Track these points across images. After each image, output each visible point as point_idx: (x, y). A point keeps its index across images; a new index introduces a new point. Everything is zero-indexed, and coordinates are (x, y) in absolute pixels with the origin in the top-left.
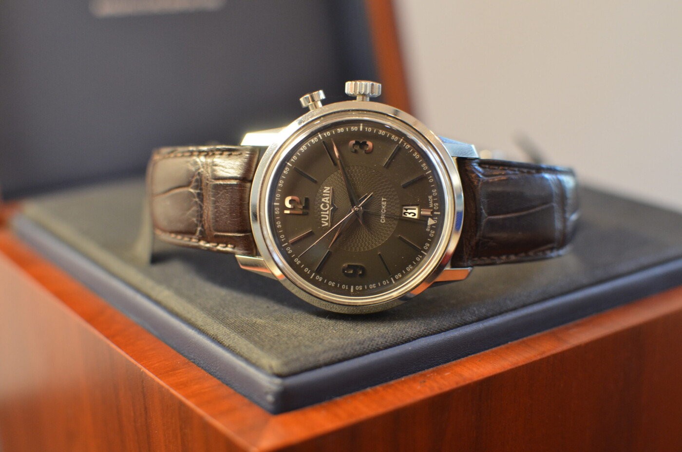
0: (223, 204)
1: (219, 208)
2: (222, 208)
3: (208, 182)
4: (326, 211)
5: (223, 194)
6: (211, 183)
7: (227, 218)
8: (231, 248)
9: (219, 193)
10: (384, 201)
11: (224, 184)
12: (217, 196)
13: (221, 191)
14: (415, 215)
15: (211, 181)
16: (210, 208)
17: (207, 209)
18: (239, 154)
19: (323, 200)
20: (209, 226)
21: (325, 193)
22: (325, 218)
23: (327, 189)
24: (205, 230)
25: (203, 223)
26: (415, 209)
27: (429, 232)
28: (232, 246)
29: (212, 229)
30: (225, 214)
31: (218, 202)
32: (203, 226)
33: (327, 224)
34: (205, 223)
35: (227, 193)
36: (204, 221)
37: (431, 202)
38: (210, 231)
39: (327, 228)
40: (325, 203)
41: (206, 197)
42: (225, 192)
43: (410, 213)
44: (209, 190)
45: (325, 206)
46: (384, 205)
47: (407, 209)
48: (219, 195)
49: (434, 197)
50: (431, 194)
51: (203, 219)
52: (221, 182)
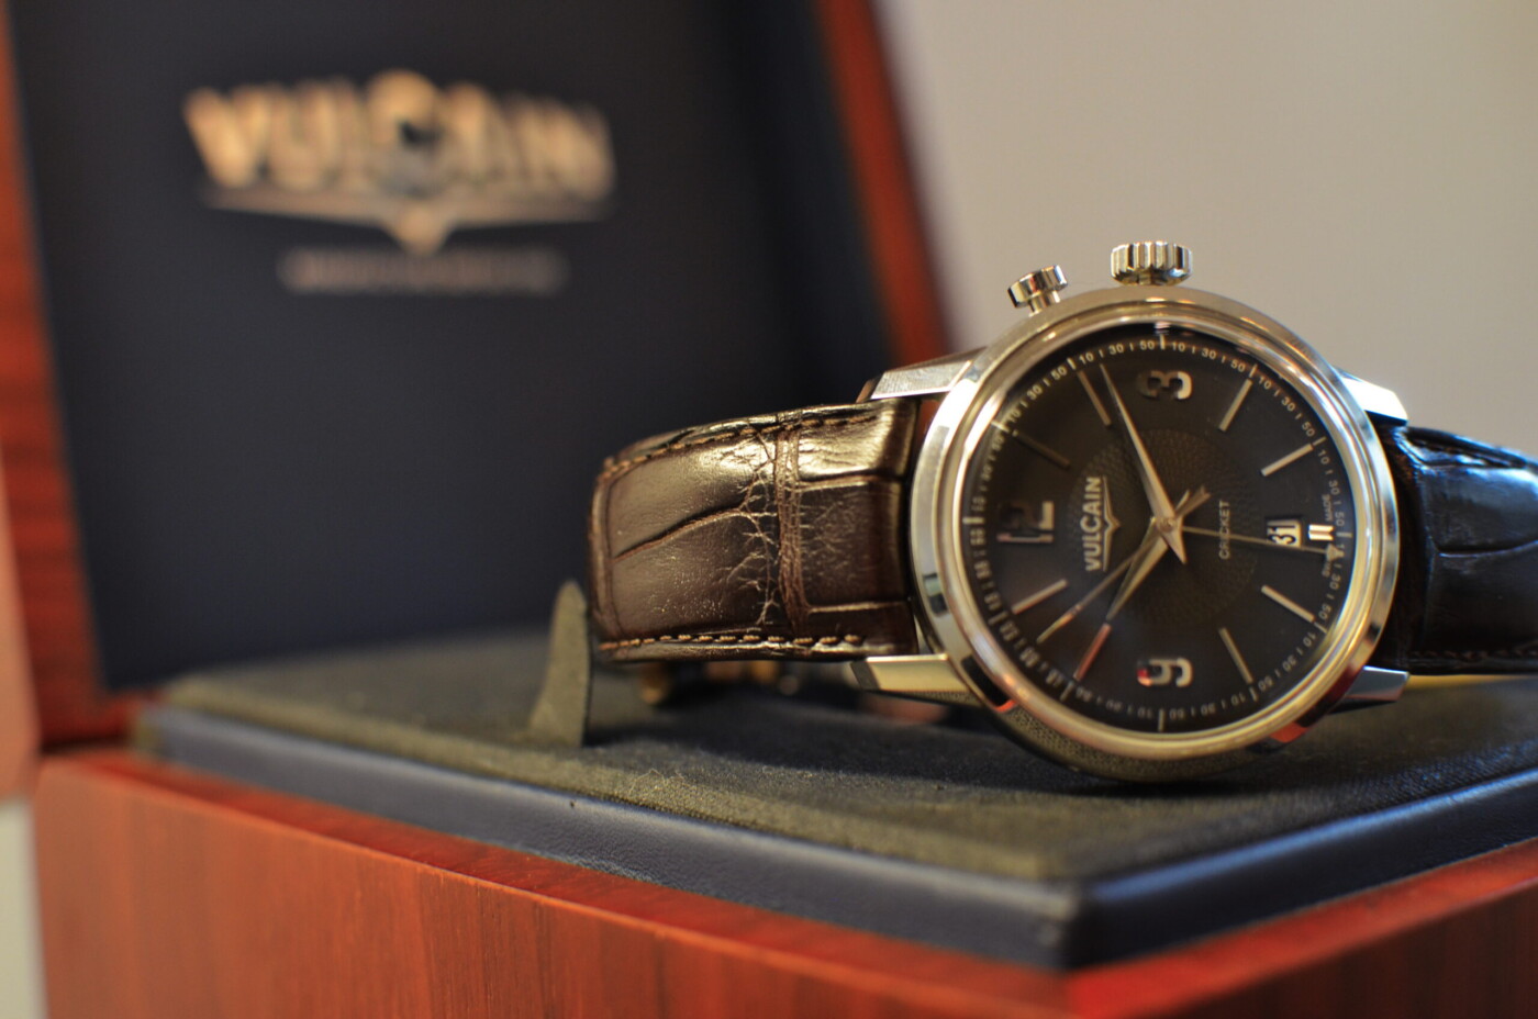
0: (835, 535)
1: (824, 545)
2: (833, 545)
3: (789, 489)
4: (1094, 534)
5: (832, 512)
6: (800, 491)
7: (846, 567)
8: (854, 643)
9: (822, 512)
10: (1225, 508)
11: (836, 489)
12: (818, 519)
13: (828, 505)
14: (1294, 539)
15: (797, 487)
16: (797, 550)
17: (790, 552)
18: (867, 420)
19: (1086, 508)
20: (796, 593)
21: (1091, 493)
22: (1093, 550)
23: (1093, 484)
24: (783, 606)
25: (781, 587)
26: (1293, 527)
27: (1329, 580)
28: (855, 638)
29: (803, 600)
30: (841, 558)
31: (821, 533)
32: (778, 597)
33: (1096, 565)
34: (784, 589)
35: (846, 508)
36: (783, 583)
37: (1329, 510)
38: (799, 604)
39: (1098, 576)
40: (1091, 516)
41: (786, 526)
42: (841, 507)
43: (1282, 537)
44: (794, 508)
45: (1091, 523)
46: (1224, 518)
47: (1274, 528)
48: (824, 516)
49: (1334, 498)
50: (1327, 490)
51: (780, 579)
52: (826, 485)
